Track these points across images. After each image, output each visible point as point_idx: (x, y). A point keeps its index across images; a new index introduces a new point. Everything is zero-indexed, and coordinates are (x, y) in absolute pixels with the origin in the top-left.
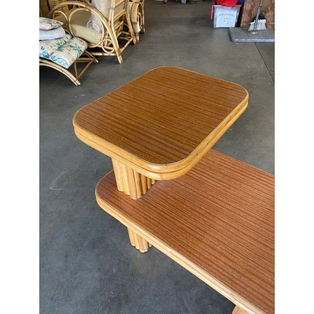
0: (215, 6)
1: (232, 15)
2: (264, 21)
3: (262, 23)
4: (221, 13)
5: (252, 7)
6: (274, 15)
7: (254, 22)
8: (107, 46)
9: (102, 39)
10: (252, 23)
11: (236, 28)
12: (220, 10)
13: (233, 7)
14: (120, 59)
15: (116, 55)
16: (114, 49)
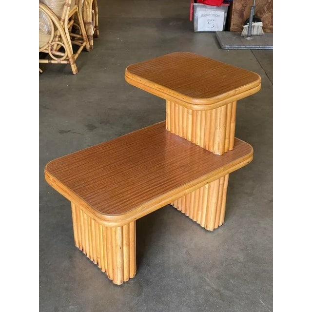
0: (195, 4)
1: (218, 16)
2: (260, 24)
3: (257, 27)
4: (204, 13)
5: (243, 6)
6: (272, 17)
7: (248, 26)
8: (56, 50)
9: (50, 42)
10: (245, 26)
11: (224, 32)
12: (202, 9)
13: (218, 6)
14: (74, 68)
15: (68, 62)
16: (66, 55)
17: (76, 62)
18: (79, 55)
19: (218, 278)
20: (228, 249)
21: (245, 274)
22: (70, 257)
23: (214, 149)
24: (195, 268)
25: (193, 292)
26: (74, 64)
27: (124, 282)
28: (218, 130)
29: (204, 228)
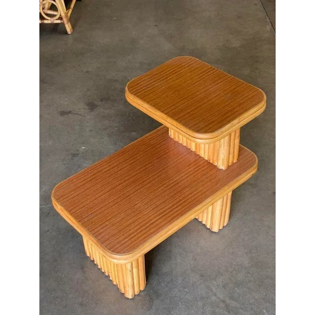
8: (48, 9)
15: (62, 21)
16: (59, 14)
17: (70, 20)
18: (73, 10)
19: (224, 286)
20: (233, 253)
21: (250, 281)
22: (82, 268)
23: (219, 164)
24: (202, 276)
25: (200, 304)
26: (68, 23)
27: (135, 295)
28: (222, 148)
29: (209, 229)
